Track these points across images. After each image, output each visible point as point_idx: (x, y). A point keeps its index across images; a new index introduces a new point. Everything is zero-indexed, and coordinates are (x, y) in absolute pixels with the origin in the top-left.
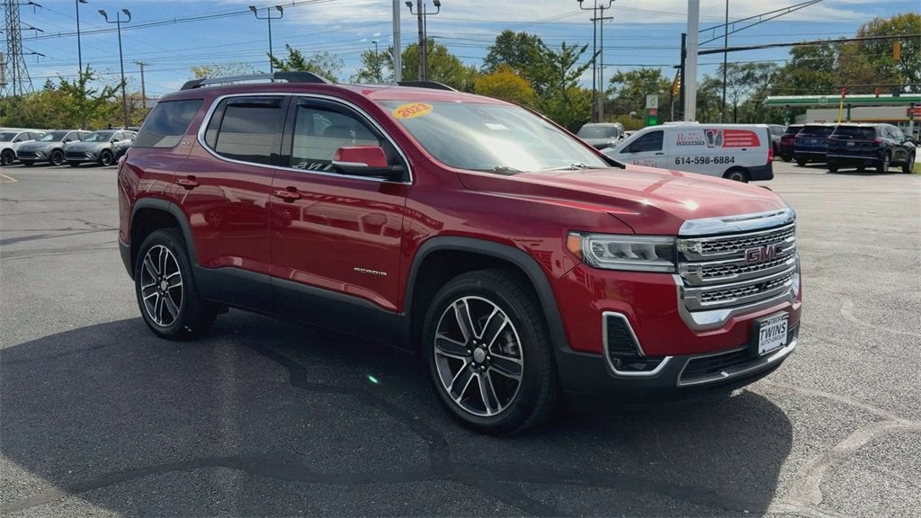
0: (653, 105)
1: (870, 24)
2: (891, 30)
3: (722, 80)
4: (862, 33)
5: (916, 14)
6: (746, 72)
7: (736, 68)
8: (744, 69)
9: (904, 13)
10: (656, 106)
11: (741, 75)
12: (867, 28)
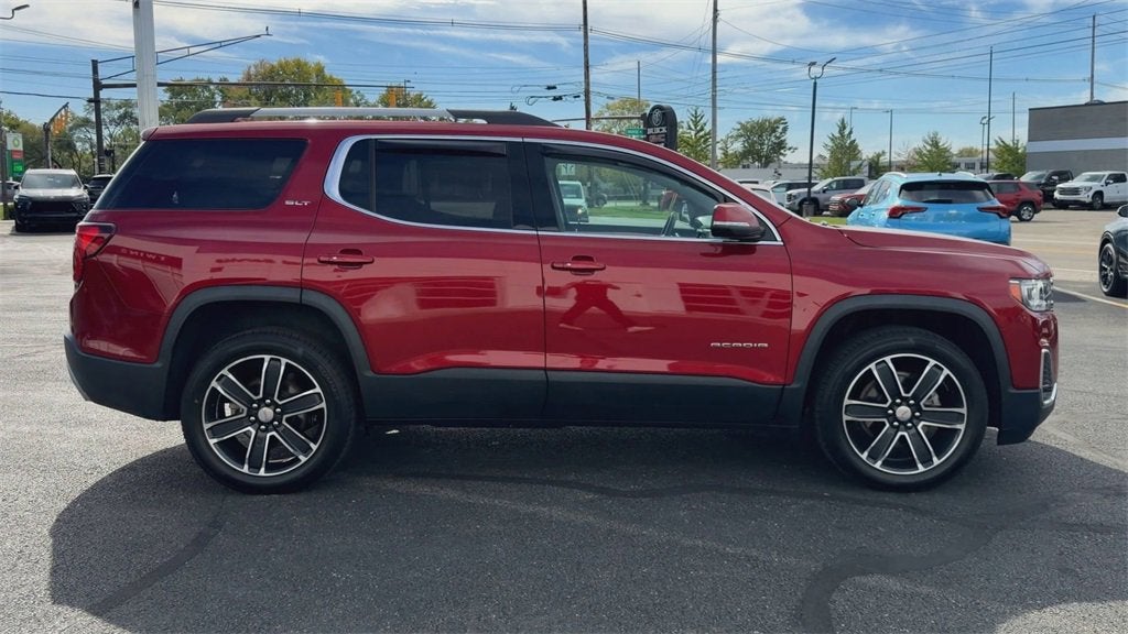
0: (16, 146)
1: (256, 67)
2: (279, 75)
3: (93, 118)
4: (249, 77)
5: (302, 60)
6: (122, 111)
7: (108, 104)
8: (119, 107)
9: (291, 58)
10: (21, 148)
11: (116, 114)
12: (253, 69)
